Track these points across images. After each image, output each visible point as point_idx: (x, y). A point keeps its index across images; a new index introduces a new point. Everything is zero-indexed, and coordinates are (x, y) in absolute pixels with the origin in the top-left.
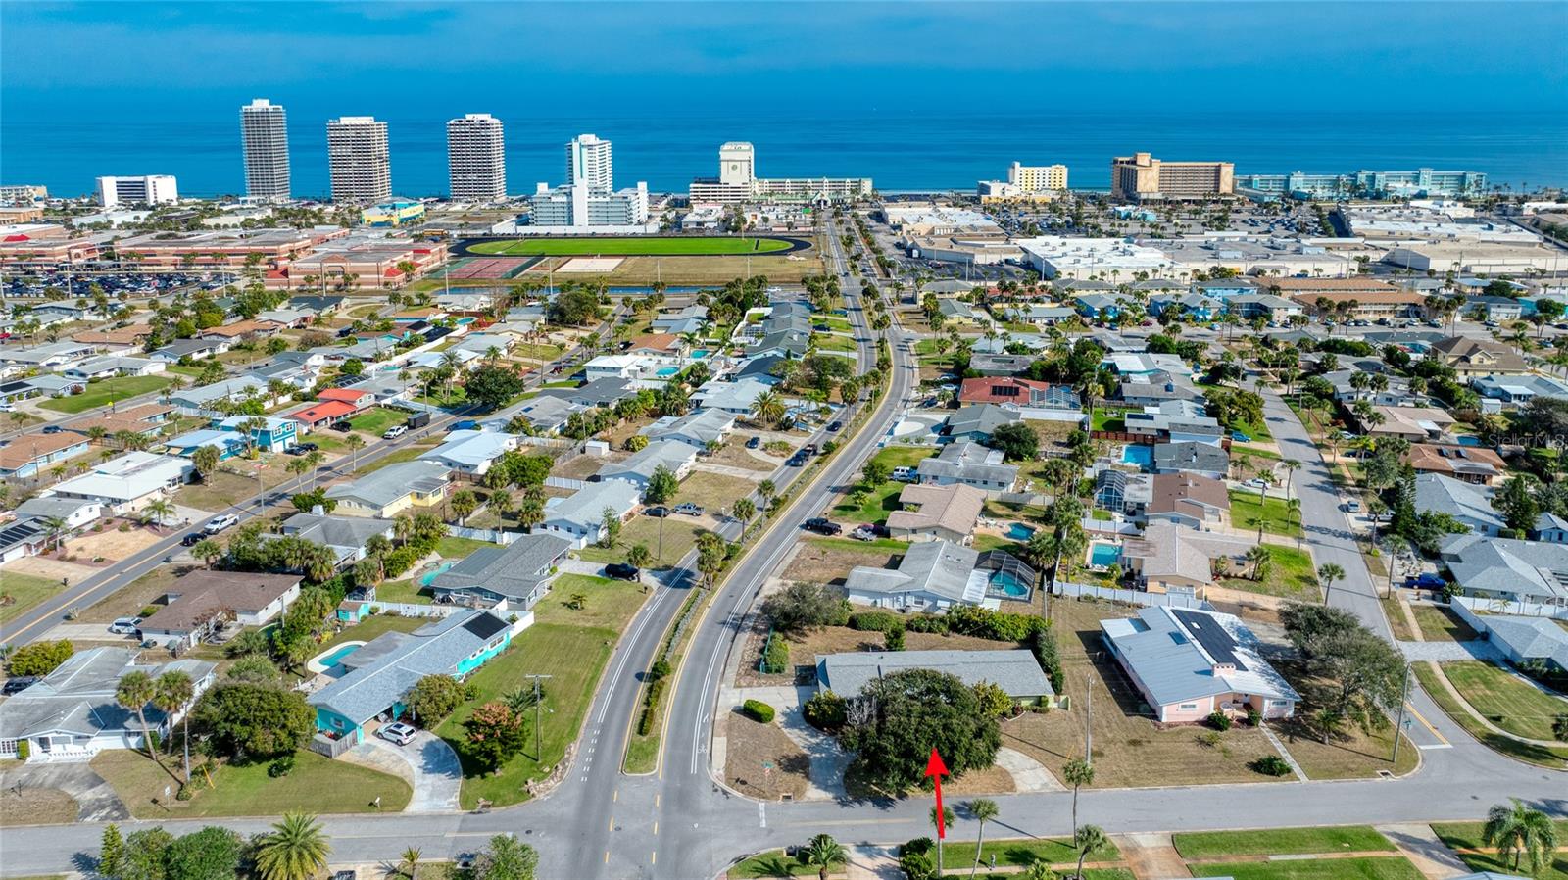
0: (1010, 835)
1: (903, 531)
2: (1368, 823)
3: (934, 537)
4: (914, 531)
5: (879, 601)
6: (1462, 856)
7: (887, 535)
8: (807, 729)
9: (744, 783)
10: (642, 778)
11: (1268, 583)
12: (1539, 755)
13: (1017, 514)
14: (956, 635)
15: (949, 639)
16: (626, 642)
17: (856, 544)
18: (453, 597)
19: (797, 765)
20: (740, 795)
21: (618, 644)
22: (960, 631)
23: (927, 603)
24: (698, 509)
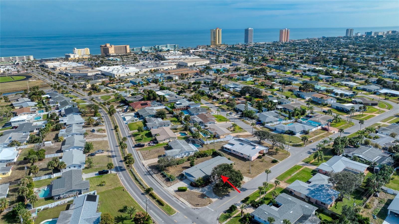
0: (254, 190)
1: (162, 141)
2: (295, 165)
3: (169, 140)
4: (164, 140)
5: (176, 157)
6: (311, 164)
7: (157, 143)
8: (196, 188)
9: (198, 205)
10: (176, 214)
11: (236, 131)
12: (300, 145)
13: (177, 131)
14: (199, 158)
15: (198, 160)
16: (127, 188)
17: (152, 147)
18: (62, 196)
19: (203, 196)
20: (200, 207)
21: (126, 190)
22: (199, 157)
23: (187, 154)
24: (103, 151)
